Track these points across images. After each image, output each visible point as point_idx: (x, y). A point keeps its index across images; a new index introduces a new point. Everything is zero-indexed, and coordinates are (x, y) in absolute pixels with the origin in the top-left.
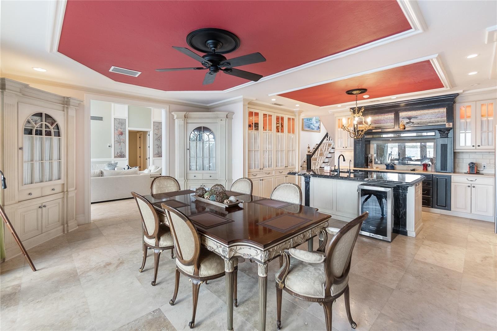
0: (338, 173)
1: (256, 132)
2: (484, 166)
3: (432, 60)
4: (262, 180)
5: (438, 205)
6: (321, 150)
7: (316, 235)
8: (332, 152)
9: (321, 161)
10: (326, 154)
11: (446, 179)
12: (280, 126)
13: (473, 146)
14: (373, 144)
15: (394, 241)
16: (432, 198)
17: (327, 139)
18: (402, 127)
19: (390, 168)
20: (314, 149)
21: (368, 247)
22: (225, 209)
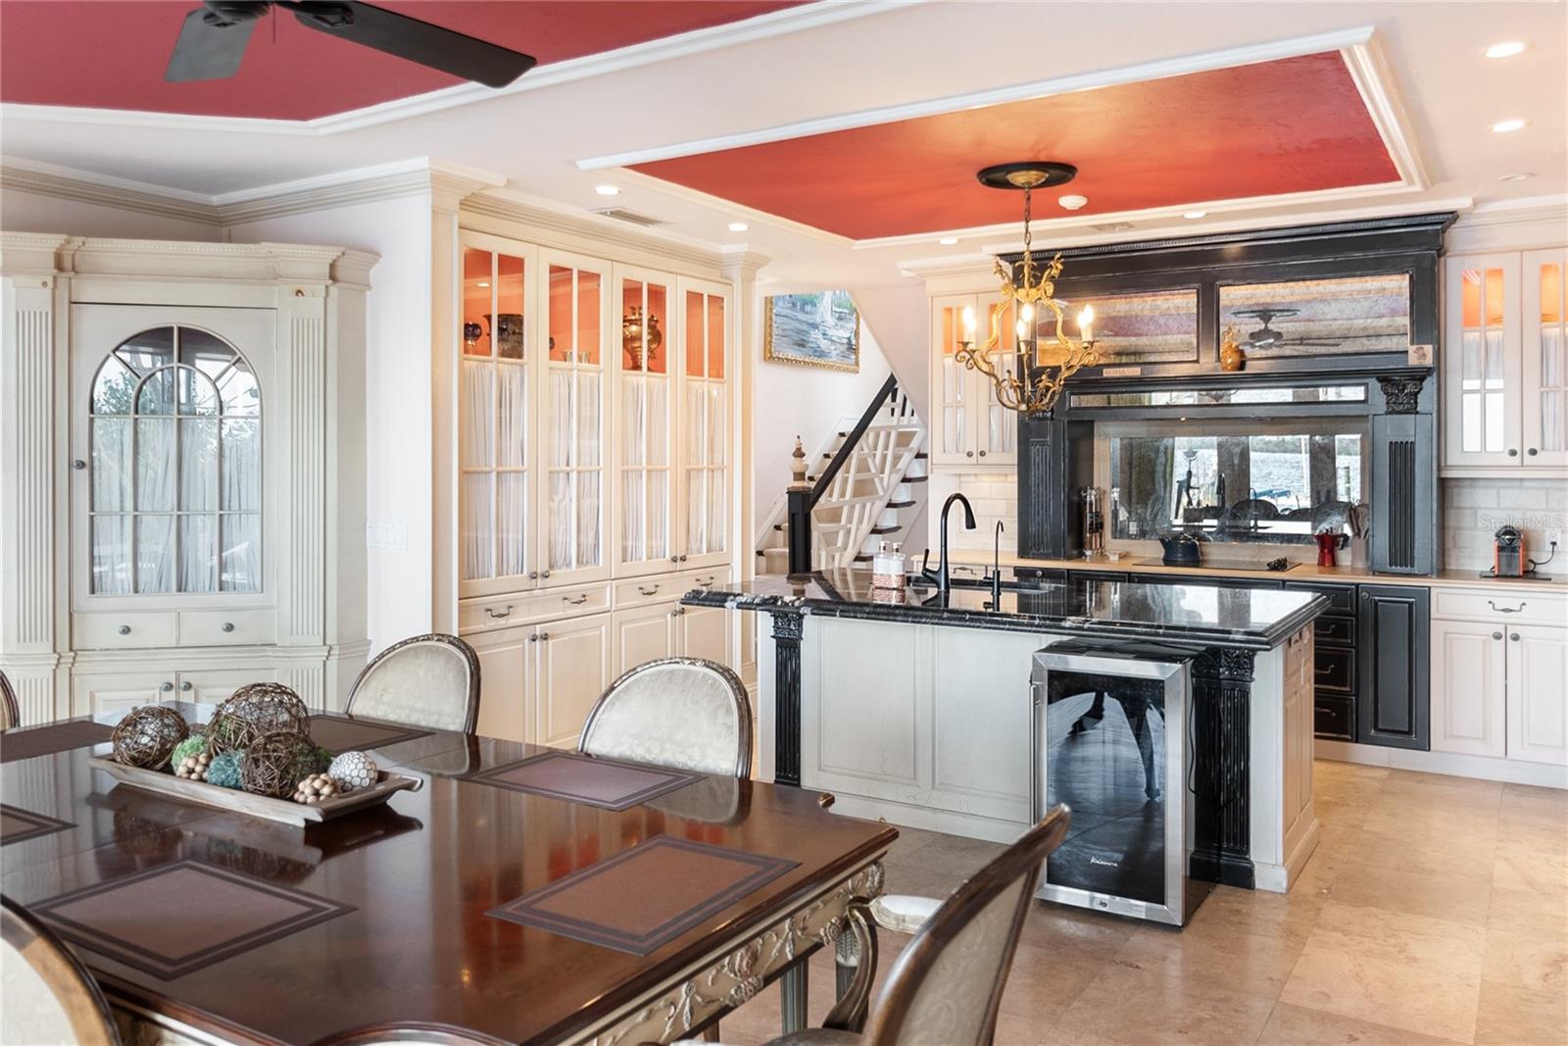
0: (943, 588)
1: (508, 365)
2: (1554, 544)
3: (1350, 51)
4: (545, 637)
5: (1380, 727)
6: (863, 467)
7: (818, 946)
8: (919, 474)
9: (860, 521)
10: (888, 484)
11: (1410, 604)
12: (646, 337)
13: (1513, 453)
14: (1107, 436)
15: (1194, 923)
16: (1357, 695)
17: (893, 410)
18: (1231, 359)
19: (1179, 557)
20: (829, 461)
21: (1079, 963)
22: (303, 832)
